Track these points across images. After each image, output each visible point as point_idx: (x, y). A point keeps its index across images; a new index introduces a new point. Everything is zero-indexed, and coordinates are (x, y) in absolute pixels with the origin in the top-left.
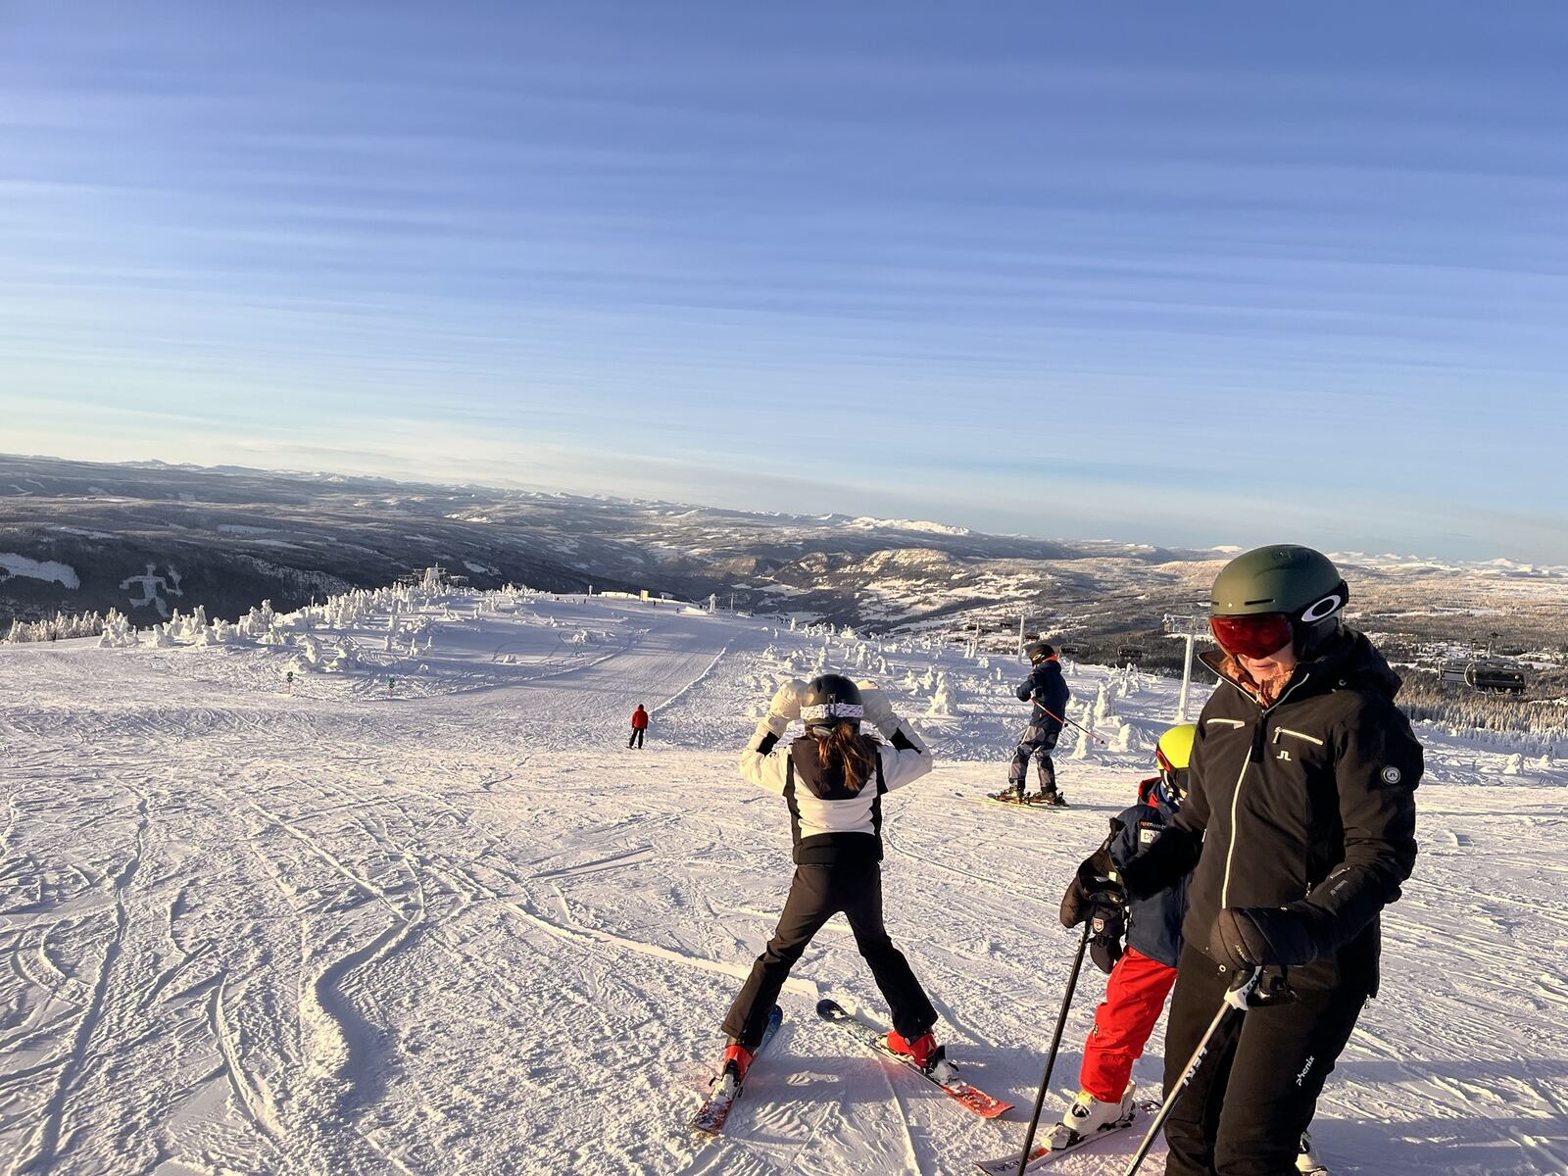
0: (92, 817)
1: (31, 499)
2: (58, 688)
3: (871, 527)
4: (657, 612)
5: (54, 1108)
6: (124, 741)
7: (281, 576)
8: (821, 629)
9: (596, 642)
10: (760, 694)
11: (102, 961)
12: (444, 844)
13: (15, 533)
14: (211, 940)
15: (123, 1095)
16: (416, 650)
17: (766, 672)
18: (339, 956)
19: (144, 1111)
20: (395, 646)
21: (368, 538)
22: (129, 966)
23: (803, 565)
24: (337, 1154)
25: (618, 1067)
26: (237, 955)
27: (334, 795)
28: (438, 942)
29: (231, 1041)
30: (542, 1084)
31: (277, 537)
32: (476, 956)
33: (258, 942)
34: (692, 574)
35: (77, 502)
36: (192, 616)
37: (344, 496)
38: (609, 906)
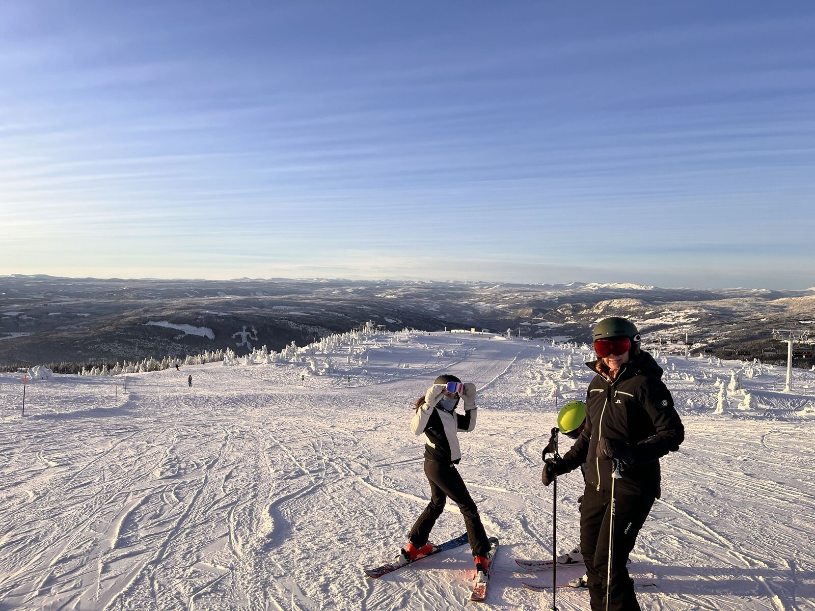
0: (205, 442)
1: (194, 299)
2: (204, 386)
3: (597, 288)
4: (480, 339)
5: (164, 545)
6: (230, 409)
7: (301, 329)
8: (569, 345)
9: (449, 356)
10: (535, 381)
11: (194, 496)
12: (343, 453)
13: (187, 315)
14: (236, 489)
15: (190, 541)
16: (361, 363)
17: (538, 370)
18: (283, 496)
19: (196, 547)
20: (352, 361)
21: (340, 309)
22: (204, 498)
23: (559, 310)
24: (259, 562)
25: (374, 539)
26: (244, 495)
27: (307, 432)
28: (324, 492)
29: (233, 524)
30: (342, 543)
31: (298, 310)
32: (336, 497)
33: (254, 490)
34: (499, 318)
35: (213, 299)
36: (262, 350)
37: (328, 289)
38: (401, 479)
